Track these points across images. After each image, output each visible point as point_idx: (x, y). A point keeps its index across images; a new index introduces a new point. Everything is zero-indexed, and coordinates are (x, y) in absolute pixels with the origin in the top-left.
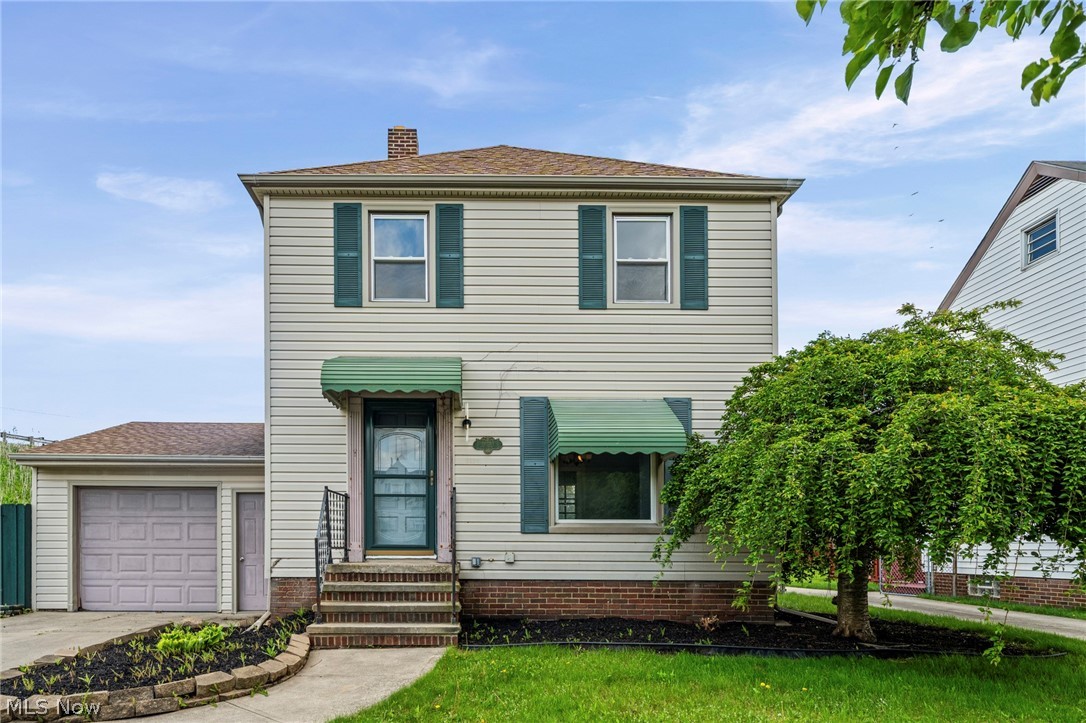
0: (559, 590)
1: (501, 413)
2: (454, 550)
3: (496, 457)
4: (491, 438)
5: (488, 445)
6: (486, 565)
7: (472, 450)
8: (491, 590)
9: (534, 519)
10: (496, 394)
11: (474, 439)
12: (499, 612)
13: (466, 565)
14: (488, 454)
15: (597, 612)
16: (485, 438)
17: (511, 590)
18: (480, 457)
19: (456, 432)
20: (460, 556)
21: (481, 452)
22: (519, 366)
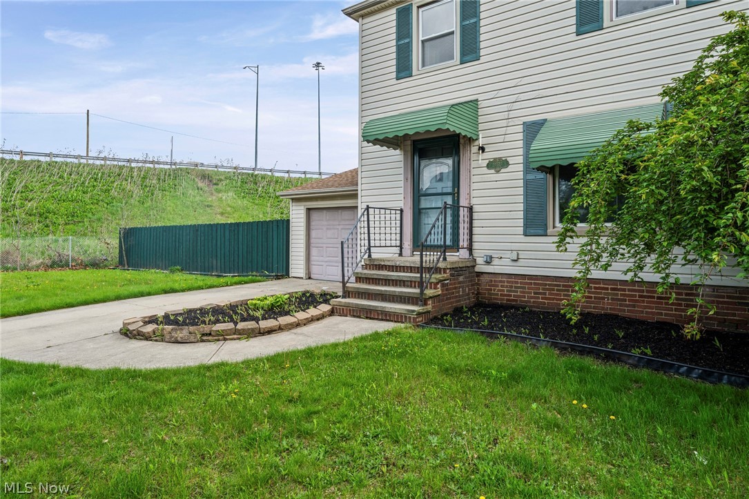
0: (559, 286)
1: (508, 138)
2: (470, 249)
3: (504, 174)
4: (500, 158)
5: (498, 165)
6: (496, 262)
7: (485, 170)
8: (501, 282)
9: (534, 224)
10: (504, 123)
11: (487, 161)
12: (508, 300)
13: (480, 261)
14: (498, 172)
15: (594, 308)
16: (495, 159)
17: (517, 283)
18: (492, 175)
19: (474, 157)
20: (476, 253)
21: (493, 171)
22: (523, 97)
